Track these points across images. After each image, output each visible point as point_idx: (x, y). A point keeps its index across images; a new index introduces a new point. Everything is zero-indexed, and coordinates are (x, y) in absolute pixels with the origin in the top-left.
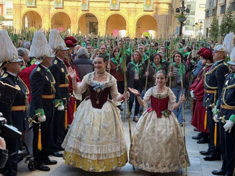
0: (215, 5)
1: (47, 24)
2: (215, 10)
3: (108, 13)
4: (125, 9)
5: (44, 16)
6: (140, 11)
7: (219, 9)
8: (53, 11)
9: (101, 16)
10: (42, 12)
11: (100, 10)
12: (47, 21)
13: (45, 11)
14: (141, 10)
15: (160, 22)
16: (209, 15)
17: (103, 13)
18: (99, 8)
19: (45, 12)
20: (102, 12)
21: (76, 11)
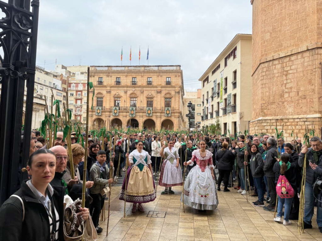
0: (206, 113)
2: (207, 116)
3: (145, 118)
4: (155, 116)
6: (163, 117)
7: (209, 115)
8: (112, 118)
9: (140, 120)
10: (105, 118)
11: (140, 117)
15: (175, 123)
16: (204, 119)
17: (141, 118)
21: (125, 118)
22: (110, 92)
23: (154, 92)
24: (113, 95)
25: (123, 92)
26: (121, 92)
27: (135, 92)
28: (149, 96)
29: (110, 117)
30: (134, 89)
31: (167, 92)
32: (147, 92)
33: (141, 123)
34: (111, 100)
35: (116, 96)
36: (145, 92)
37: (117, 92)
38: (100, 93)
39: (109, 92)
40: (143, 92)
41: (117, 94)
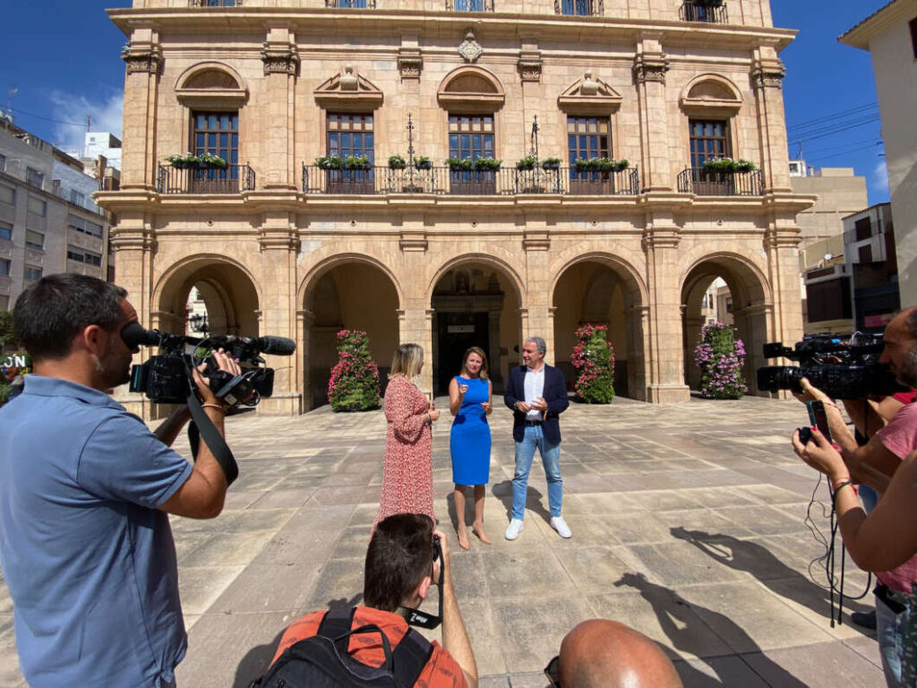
1: (285, 315)
3: (562, 254)
4: (630, 237)
5: (270, 277)
6: (691, 243)
8: (315, 255)
9: (533, 267)
10: (260, 260)
12: (284, 302)
13: (273, 258)
14: (695, 240)
17: (538, 256)
18: (521, 238)
19: (271, 261)
20: (536, 253)
21: (418, 254)
22: (288, 60)
23: (615, 76)
24: (312, 89)
25: (394, 65)
26: (376, 66)
27: (484, 68)
28: (578, 99)
29: (295, 246)
30: (471, 49)
31: (699, 74)
32: (563, 70)
33: (537, 288)
34: (300, 127)
35: (338, 94)
36: (549, 71)
37: (349, 65)
38: (216, 71)
39: (285, 63)
40: (538, 69)
41: (347, 78)
